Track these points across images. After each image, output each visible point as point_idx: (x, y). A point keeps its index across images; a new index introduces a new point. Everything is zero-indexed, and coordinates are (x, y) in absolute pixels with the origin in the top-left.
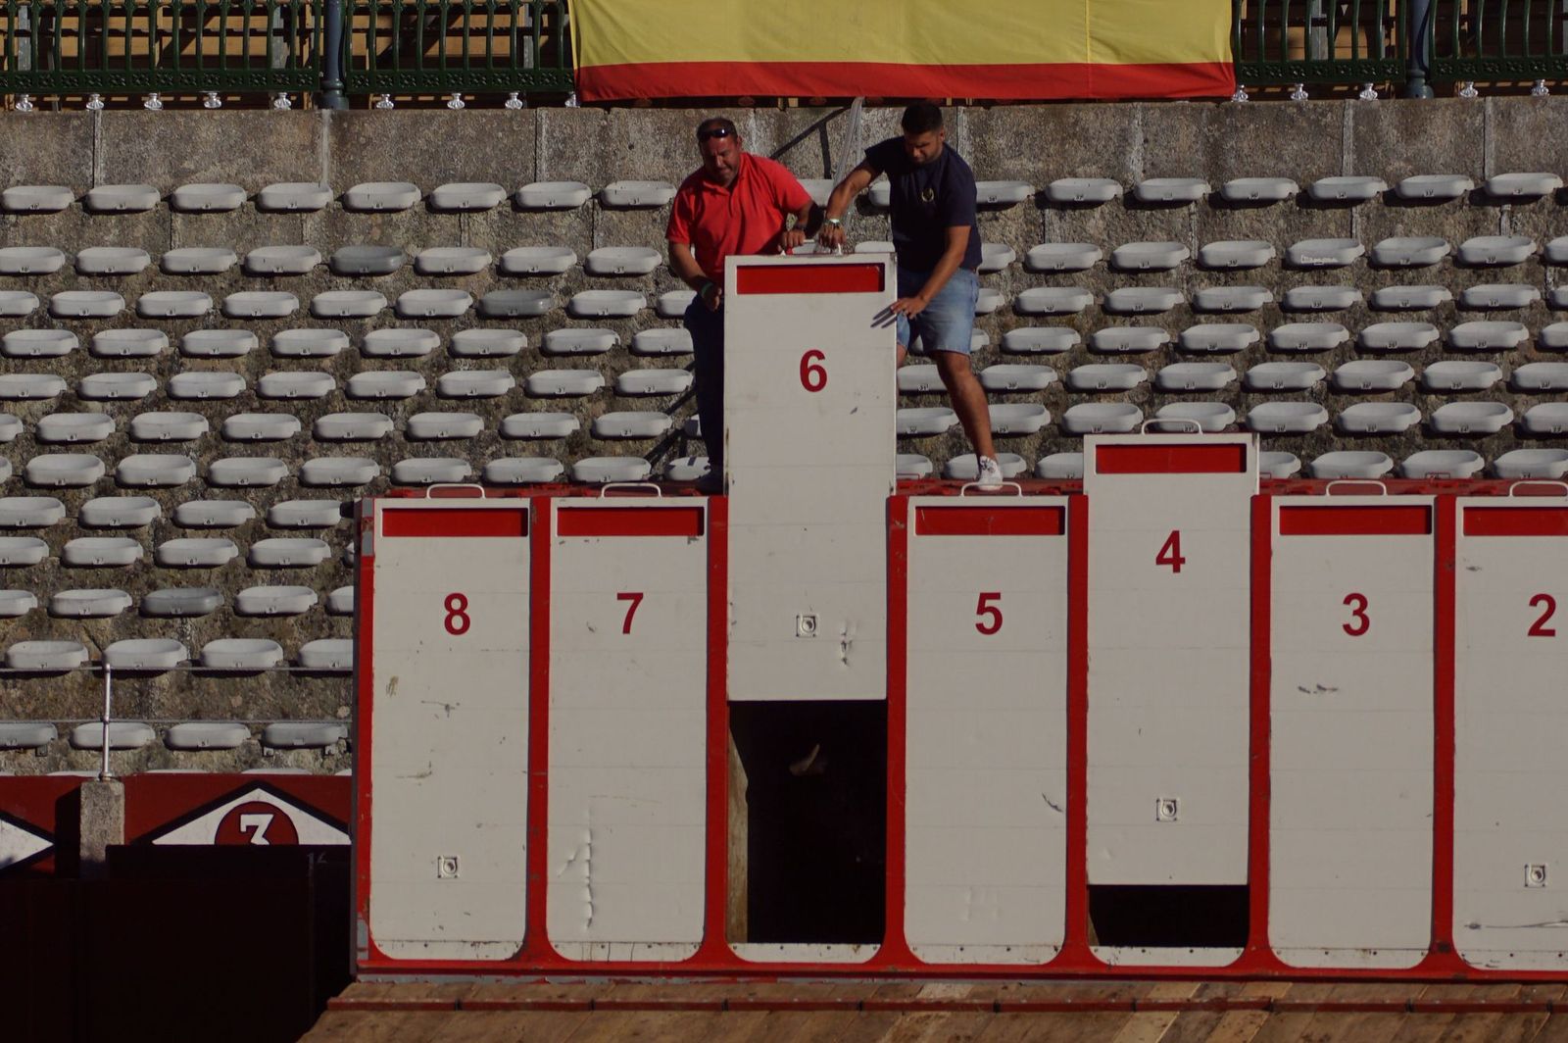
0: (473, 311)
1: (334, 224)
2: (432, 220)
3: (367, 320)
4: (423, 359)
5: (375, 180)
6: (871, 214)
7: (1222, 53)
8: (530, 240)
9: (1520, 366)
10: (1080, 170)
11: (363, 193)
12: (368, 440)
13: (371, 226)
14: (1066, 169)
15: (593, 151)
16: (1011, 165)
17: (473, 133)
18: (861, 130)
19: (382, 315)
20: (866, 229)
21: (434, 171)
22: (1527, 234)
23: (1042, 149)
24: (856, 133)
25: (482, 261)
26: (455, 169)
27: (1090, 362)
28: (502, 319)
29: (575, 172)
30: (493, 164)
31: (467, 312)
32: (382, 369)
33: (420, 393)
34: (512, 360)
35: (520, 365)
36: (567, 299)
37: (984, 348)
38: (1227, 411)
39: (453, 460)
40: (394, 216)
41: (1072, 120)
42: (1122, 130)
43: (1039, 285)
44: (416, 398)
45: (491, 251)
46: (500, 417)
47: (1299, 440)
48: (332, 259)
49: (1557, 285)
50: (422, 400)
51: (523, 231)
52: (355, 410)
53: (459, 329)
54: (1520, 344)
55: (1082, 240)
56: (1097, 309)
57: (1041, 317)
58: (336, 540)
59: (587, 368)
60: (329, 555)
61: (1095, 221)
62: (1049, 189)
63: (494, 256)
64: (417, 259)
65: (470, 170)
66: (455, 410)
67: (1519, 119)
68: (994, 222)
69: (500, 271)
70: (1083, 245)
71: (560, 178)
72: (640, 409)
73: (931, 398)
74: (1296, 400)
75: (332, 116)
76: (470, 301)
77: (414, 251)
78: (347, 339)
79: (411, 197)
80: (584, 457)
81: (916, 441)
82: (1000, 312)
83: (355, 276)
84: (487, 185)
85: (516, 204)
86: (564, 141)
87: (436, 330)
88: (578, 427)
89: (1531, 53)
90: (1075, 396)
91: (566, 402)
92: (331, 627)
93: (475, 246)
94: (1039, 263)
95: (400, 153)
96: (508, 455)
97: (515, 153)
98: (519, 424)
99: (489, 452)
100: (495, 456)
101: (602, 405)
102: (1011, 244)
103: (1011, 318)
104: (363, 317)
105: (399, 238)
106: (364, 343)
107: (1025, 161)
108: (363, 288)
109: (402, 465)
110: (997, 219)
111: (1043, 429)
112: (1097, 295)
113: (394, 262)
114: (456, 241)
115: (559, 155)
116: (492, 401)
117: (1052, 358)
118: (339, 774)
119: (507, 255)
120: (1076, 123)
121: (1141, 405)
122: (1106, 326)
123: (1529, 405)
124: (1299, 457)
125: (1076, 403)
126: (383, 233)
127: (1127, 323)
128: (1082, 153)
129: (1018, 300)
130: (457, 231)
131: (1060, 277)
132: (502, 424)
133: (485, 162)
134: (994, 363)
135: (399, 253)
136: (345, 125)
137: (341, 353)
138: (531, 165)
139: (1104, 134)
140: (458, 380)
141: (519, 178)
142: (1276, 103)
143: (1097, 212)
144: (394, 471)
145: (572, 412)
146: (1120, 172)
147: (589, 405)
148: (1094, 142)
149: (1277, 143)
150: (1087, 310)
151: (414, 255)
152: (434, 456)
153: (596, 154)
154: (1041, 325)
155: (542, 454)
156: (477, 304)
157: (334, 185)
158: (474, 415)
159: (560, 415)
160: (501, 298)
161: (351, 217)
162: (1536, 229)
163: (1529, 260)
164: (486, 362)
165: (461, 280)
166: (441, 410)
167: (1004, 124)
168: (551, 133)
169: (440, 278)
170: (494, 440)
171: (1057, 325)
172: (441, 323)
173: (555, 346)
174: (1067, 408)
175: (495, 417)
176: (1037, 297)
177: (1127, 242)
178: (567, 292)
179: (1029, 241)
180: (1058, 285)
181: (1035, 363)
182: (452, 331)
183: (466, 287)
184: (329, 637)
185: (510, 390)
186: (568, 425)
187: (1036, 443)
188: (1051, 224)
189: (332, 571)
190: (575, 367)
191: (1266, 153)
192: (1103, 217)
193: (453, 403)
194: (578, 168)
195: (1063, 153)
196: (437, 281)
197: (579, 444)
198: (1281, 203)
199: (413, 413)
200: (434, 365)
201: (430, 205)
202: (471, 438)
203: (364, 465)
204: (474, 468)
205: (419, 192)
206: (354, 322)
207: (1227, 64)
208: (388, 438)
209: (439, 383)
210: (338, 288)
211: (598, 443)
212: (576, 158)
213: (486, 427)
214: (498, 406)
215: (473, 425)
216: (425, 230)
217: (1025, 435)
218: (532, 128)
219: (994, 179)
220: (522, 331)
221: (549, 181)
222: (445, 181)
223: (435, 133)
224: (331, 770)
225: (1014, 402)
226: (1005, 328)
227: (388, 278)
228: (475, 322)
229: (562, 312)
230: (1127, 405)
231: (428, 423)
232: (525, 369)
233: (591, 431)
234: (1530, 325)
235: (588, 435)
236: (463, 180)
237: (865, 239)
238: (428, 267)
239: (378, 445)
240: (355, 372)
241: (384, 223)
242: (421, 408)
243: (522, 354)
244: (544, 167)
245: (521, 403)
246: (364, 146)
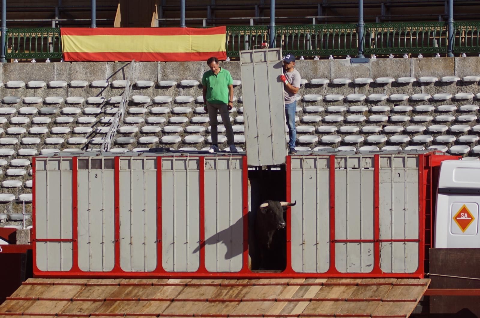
0: (38, 113)
1: (3, 91)
2: (27, 90)
3: (11, 115)
4: (25, 124)
5: (13, 80)
6: (137, 89)
7: (223, 49)
8: (52, 95)
9: (297, 126)
10: (188, 78)
11: (10, 84)
12: (12, 144)
13: (12, 92)
14: (185, 78)
15: (67, 73)
16: (171, 77)
17: (38, 69)
18: (134, 68)
19: (15, 114)
20: (135, 92)
21: (28, 78)
22: (299, 94)
23: (179, 73)
24: (133, 68)
25: (40, 100)
26: (33, 78)
27: (191, 125)
28: (45, 115)
29: (63, 78)
30: (43, 76)
31: (36, 113)
32: (15, 127)
33: (25, 133)
34: (47, 125)
35: (49, 126)
36: (61, 110)
37: (164, 122)
38: (225, 137)
39: (32, 149)
40: (18, 89)
41: (186, 66)
42: (199, 68)
43: (178, 106)
44: (24, 134)
45: (42, 98)
46: (44, 139)
47: (242, 145)
48: (3, 100)
49: (306, 106)
50: (25, 134)
51: (50, 93)
52: (8, 137)
53: (34, 117)
54: (297, 121)
55: (189, 95)
56: (192, 112)
57: (178, 114)
58: (4, 169)
59: (66, 127)
60: (2, 173)
61: (192, 91)
62: (181, 83)
63: (43, 99)
64: (24, 100)
65: (37, 78)
66: (33, 137)
67: (297, 65)
68: (167, 91)
69: (44, 103)
70: (189, 96)
71: (59, 80)
72: (79, 137)
73: (151, 134)
74: (242, 135)
75: (3, 64)
76: (37, 110)
77: (23, 98)
78: (6, 119)
79: (22, 84)
80: (65, 149)
81: (148, 145)
82: (168, 113)
83: (8, 104)
84: (41, 81)
85: (48, 87)
86: (60, 71)
87: (29, 117)
88: (64, 141)
89: (300, 49)
90: (187, 134)
91: (61, 135)
92: (2, 191)
93: (38, 96)
94: (178, 101)
95: (20, 73)
96: (46, 148)
97: (48, 73)
98: (49, 140)
99: (42, 147)
100: (43, 148)
101: (70, 136)
102: (171, 96)
103: (171, 114)
104: (10, 114)
105: (19, 94)
106: (11, 120)
107: (174, 76)
108: (10, 107)
109: (20, 151)
110: (167, 90)
111: (179, 142)
112: (192, 109)
113: (18, 100)
114: (34, 95)
115: (59, 74)
116: (42, 135)
117: (181, 124)
118: (5, 227)
119: (46, 99)
120: (187, 66)
121: (203, 136)
122: (195, 116)
123: (299, 136)
124: (243, 149)
125: (187, 135)
126: (15, 93)
127: (200, 115)
128: (189, 74)
129: (173, 110)
130: (34, 93)
131: (183, 105)
132: (45, 141)
133: (41, 76)
134: (167, 126)
135: (19, 98)
136: (6, 66)
137: (5, 123)
138: (52, 77)
139: (194, 69)
140: (34, 129)
141: (49, 80)
142: (237, 61)
143: (192, 89)
144: (18, 152)
145: (62, 138)
146: (198, 78)
147: (66, 136)
148: (192, 71)
149: (237, 71)
150: (190, 113)
151: (23, 99)
152: (28, 148)
153: (68, 74)
154: (179, 116)
155: (55, 148)
156: (39, 111)
157: (3, 82)
158: (38, 138)
159: (59, 138)
160: (45, 109)
161: (8, 89)
162: (301, 93)
163: (299, 100)
164: (41, 125)
165: (35, 105)
166: (30, 137)
167: (169, 66)
168: (57, 68)
169: (29, 104)
170: (43, 144)
171: (183, 116)
172: (30, 116)
173: (58, 121)
174: (185, 137)
175: (43, 139)
176: (177, 109)
177: (200, 96)
178: (61, 108)
179: (175, 96)
180: (183, 106)
181: (177, 125)
182: (32, 118)
183: (36, 107)
184: (2, 193)
185: (47, 132)
186: (61, 141)
187: (177, 145)
188: (181, 91)
189: (3, 177)
190: (63, 126)
191: (234, 74)
192: (194, 90)
193: (33, 135)
194: (64, 77)
195: (184, 74)
196: (29, 105)
197: (64, 145)
198: (238, 86)
199: (23, 138)
200: (28, 126)
201: (27, 87)
202: (37, 144)
203: (11, 150)
204: (38, 151)
205: (24, 83)
206: (8, 115)
207: (224, 52)
208: (17, 144)
209: (29, 130)
210: (4, 107)
211: (68, 146)
212: (63, 75)
213: (41, 141)
214: (44, 136)
215: (37, 140)
216: (26, 92)
217: (174, 143)
218: (52, 67)
219: (167, 80)
220: (50, 117)
221: (56, 80)
222: (31, 80)
223: (28, 68)
224: (2, 226)
225: (172, 135)
226: (169, 117)
227: (16, 104)
228: (38, 115)
229: (60, 113)
230: (200, 136)
231: (26, 140)
232: (51, 127)
233: (67, 142)
234: (299, 116)
235: (66, 143)
236: (35, 80)
237: (135, 95)
238: (27, 102)
239: (14, 146)
240: (8, 127)
241: (15, 91)
242: (25, 137)
243: (50, 123)
244: (55, 77)
245: (49, 135)
246: (11, 72)
